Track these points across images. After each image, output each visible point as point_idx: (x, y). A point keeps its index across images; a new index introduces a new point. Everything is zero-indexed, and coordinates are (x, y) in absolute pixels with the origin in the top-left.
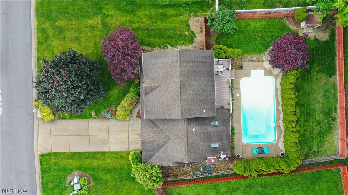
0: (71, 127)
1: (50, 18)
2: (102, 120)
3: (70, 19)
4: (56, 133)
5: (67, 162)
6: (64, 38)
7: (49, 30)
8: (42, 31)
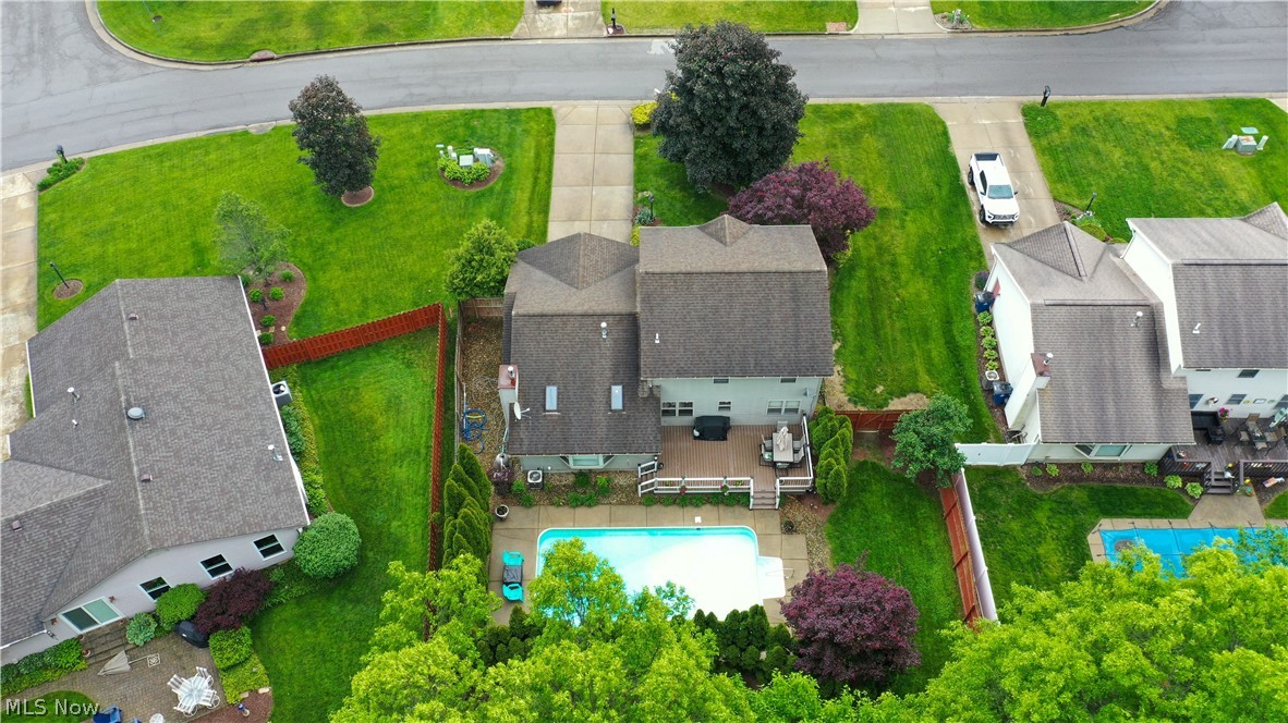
0: (613, 157)
1: (879, 124)
2: (631, 209)
3: (881, 156)
4: (600, 133)
5: (530, 148)
6: (835, 146)
7: (849, 122)
8: (847, 112)
